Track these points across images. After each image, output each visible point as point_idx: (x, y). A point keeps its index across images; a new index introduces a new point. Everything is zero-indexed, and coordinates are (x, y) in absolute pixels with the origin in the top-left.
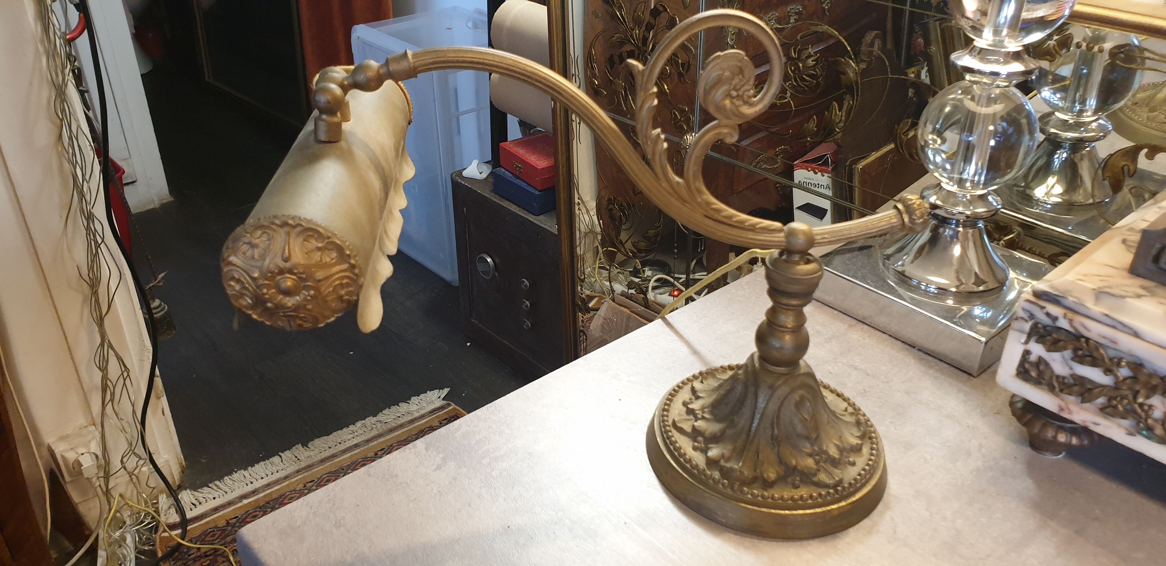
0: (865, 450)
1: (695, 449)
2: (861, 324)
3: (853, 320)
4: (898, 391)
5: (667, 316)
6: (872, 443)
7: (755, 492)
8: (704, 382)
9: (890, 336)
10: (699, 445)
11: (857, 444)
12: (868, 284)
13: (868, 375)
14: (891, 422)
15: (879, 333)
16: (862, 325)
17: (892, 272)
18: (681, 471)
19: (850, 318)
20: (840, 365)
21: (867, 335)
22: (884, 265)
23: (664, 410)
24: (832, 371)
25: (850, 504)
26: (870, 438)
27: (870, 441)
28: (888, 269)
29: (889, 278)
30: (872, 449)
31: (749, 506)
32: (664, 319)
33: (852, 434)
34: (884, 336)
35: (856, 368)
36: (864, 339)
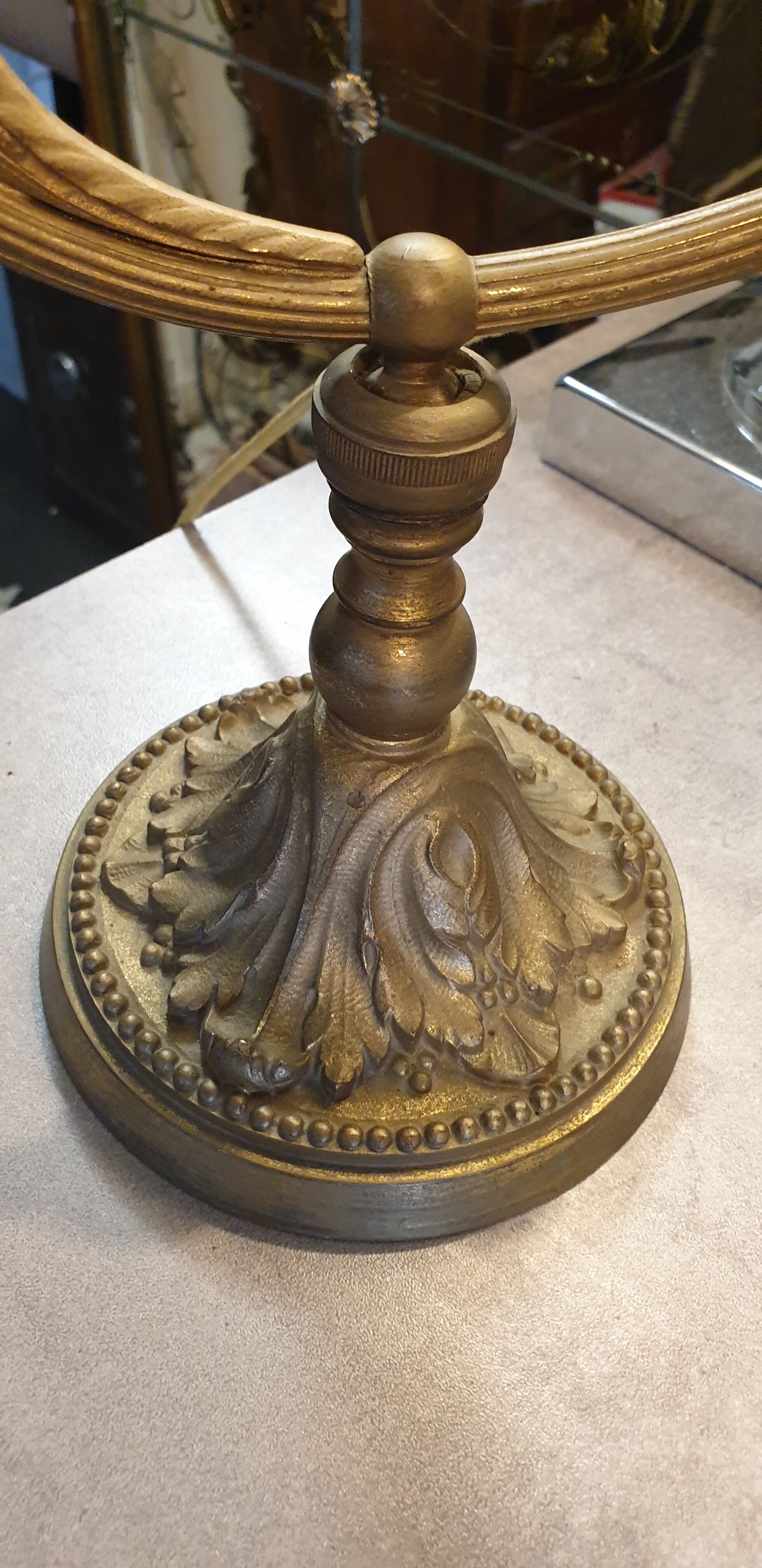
0: (633, 946)
1: (146, 962)
2: (667, 538)
3: (649, 528)
4: (742, 727)
5: (199, 523)
6: (654, 921)
7: (293, 1120)
8: (222, 735)
9: (734, 570)
10: (162, 950)
11: (610, 930)
12: (691, 438)
13: (670, 680)
14: (715, 824)
15: (706, 563)
16: (667, 543)
17: (749, 405)
18: (94, 1039)
19: (641, 524)
20: (604, 653)
21: (679, 567)
22: (733, 388)
23: (90, 829)
24: (580, 672)
25: (572, 1134)
26: (651, 902)
27: (648, 912)
28: (741, 398)
29: (743, 422)
30: (652, 940)
31: (271, 1163)
32: (190, 530)
33: (600, 897)
34: (721, 571)
35: (642, 663)
36: (671, 579)
